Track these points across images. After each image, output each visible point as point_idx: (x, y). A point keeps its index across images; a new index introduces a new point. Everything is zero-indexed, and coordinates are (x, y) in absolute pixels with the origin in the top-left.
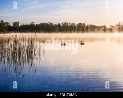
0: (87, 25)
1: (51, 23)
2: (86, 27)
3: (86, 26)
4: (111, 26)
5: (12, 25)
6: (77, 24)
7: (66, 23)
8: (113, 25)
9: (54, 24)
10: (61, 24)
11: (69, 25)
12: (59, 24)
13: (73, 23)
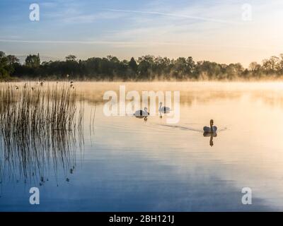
0: (198, 63)
1: (115, 58)
2: (195, 66)
3: (196, 63)
4: (253, 64)
5: (22, 62)
6: (175, 59)
7: (148, 58)
8: (258, 63)
9: (121, 60)
10: (136, 59)
11: (157, 62)
12: (133, 59)
13: (165, 58)
